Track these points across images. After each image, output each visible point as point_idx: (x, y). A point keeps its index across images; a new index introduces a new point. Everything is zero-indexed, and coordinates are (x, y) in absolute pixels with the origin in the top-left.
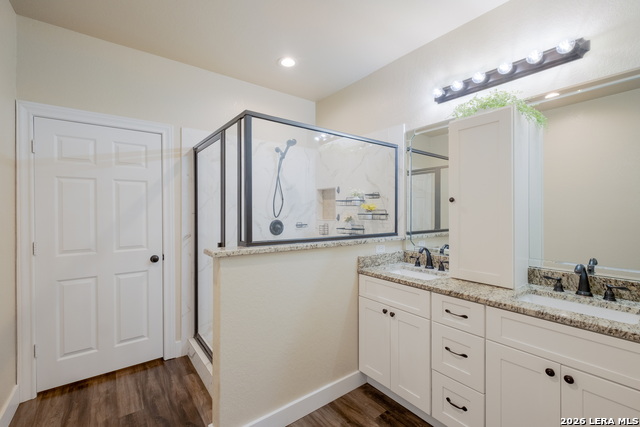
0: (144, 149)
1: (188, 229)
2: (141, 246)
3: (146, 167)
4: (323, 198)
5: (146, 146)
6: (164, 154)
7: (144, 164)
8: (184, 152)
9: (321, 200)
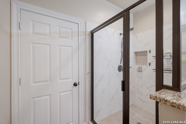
0: (71, 31)
1: (88, 70)
2: (70, 78)
3: (72, 39)
4: (136, 55)
5: (72, 30)
6: (79, 34)
7: (71, 38)
8: (87, 33)
9: (135, 57)
